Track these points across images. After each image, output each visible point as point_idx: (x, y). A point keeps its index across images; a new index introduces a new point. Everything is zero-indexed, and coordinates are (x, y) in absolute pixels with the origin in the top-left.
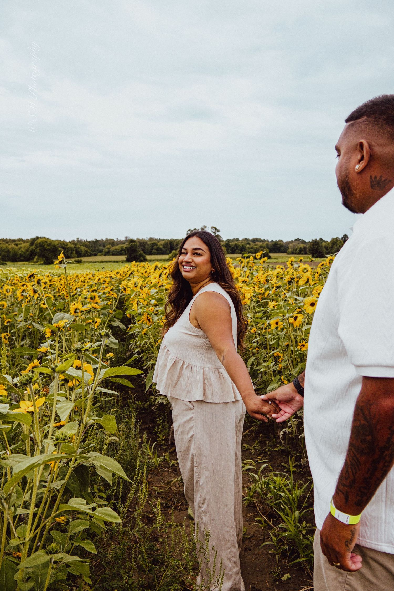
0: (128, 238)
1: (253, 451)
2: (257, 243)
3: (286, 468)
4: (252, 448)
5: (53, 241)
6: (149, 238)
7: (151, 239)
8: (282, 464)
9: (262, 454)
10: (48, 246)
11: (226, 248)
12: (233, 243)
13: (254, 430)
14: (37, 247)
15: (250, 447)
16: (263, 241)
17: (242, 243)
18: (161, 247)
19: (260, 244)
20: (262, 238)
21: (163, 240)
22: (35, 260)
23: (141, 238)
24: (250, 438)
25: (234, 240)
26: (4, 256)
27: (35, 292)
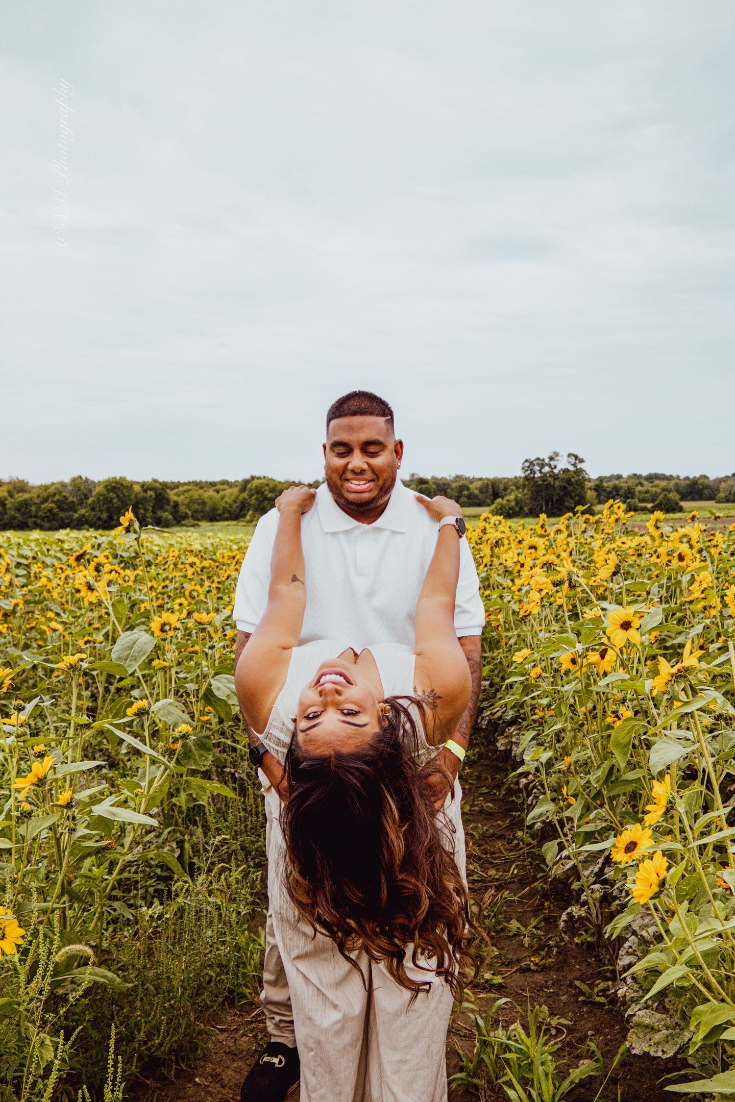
0: (416, 477)
1: (527, 939)
2: (656, 482)
3: (584, 994)
5: (280, 483)
6: (454, 475)
7: (458, 478)
8: (577, 983)
9: (543, 950)
10: (271, 491)
11: (595, 494)
12: (611, 484)
13: (539, 889)
14: (252, 495)
16: (669, 478)
17: (627, 482)
18: (476, 492)
19: (663, 484)
20: (668, 474)
21: (481, 479)
22: (248, 517)
23: (439, 476)
25: (611, 478)
26: (196, 511)
27: (90, 588)
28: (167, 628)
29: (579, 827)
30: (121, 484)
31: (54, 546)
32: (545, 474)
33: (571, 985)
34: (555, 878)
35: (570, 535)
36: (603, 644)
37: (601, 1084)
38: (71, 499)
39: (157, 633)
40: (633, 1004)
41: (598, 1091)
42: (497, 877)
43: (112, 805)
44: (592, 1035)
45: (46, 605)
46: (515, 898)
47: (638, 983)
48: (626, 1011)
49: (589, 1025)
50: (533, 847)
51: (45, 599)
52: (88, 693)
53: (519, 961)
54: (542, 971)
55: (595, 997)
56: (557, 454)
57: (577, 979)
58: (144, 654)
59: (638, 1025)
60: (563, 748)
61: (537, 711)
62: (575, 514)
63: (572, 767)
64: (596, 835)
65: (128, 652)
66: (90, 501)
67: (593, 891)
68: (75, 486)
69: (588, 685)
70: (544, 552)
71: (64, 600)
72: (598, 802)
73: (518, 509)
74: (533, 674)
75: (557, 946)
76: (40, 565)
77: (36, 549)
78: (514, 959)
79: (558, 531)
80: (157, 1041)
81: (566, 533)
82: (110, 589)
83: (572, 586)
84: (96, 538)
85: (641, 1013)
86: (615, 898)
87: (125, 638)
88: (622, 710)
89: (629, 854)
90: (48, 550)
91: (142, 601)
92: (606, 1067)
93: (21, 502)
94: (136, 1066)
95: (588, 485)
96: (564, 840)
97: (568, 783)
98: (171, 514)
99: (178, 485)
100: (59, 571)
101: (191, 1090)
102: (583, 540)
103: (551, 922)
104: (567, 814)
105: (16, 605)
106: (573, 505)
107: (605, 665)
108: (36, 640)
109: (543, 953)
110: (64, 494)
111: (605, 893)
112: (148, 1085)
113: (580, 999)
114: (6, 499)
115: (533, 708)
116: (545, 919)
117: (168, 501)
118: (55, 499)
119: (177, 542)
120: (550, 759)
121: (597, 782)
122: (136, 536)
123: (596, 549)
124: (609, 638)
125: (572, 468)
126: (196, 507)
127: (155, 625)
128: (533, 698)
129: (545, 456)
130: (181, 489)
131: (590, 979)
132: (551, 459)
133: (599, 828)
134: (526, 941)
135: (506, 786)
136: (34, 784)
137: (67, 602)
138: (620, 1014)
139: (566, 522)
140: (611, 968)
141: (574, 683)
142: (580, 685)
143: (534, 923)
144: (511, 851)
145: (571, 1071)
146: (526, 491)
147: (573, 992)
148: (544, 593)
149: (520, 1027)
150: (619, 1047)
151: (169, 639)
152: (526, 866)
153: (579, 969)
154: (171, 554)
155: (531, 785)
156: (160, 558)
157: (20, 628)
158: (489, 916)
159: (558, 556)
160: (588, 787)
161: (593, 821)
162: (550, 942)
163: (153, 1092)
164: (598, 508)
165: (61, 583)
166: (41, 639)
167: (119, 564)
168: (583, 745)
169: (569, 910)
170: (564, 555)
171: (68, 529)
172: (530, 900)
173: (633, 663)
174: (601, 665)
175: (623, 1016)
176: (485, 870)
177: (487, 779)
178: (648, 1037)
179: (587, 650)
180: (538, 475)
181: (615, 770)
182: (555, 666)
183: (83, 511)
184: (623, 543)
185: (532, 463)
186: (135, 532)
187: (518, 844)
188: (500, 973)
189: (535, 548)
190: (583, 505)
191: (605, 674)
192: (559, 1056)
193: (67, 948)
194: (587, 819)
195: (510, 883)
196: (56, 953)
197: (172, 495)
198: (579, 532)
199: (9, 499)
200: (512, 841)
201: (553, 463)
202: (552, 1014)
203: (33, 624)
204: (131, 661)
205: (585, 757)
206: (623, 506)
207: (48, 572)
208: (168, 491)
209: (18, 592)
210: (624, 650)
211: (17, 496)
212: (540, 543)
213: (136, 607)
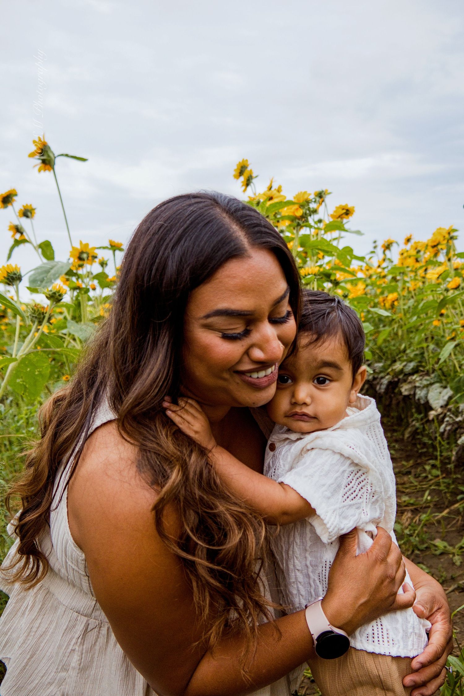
4: (456, 551)
15: (450, 548)
24: (452, 527)
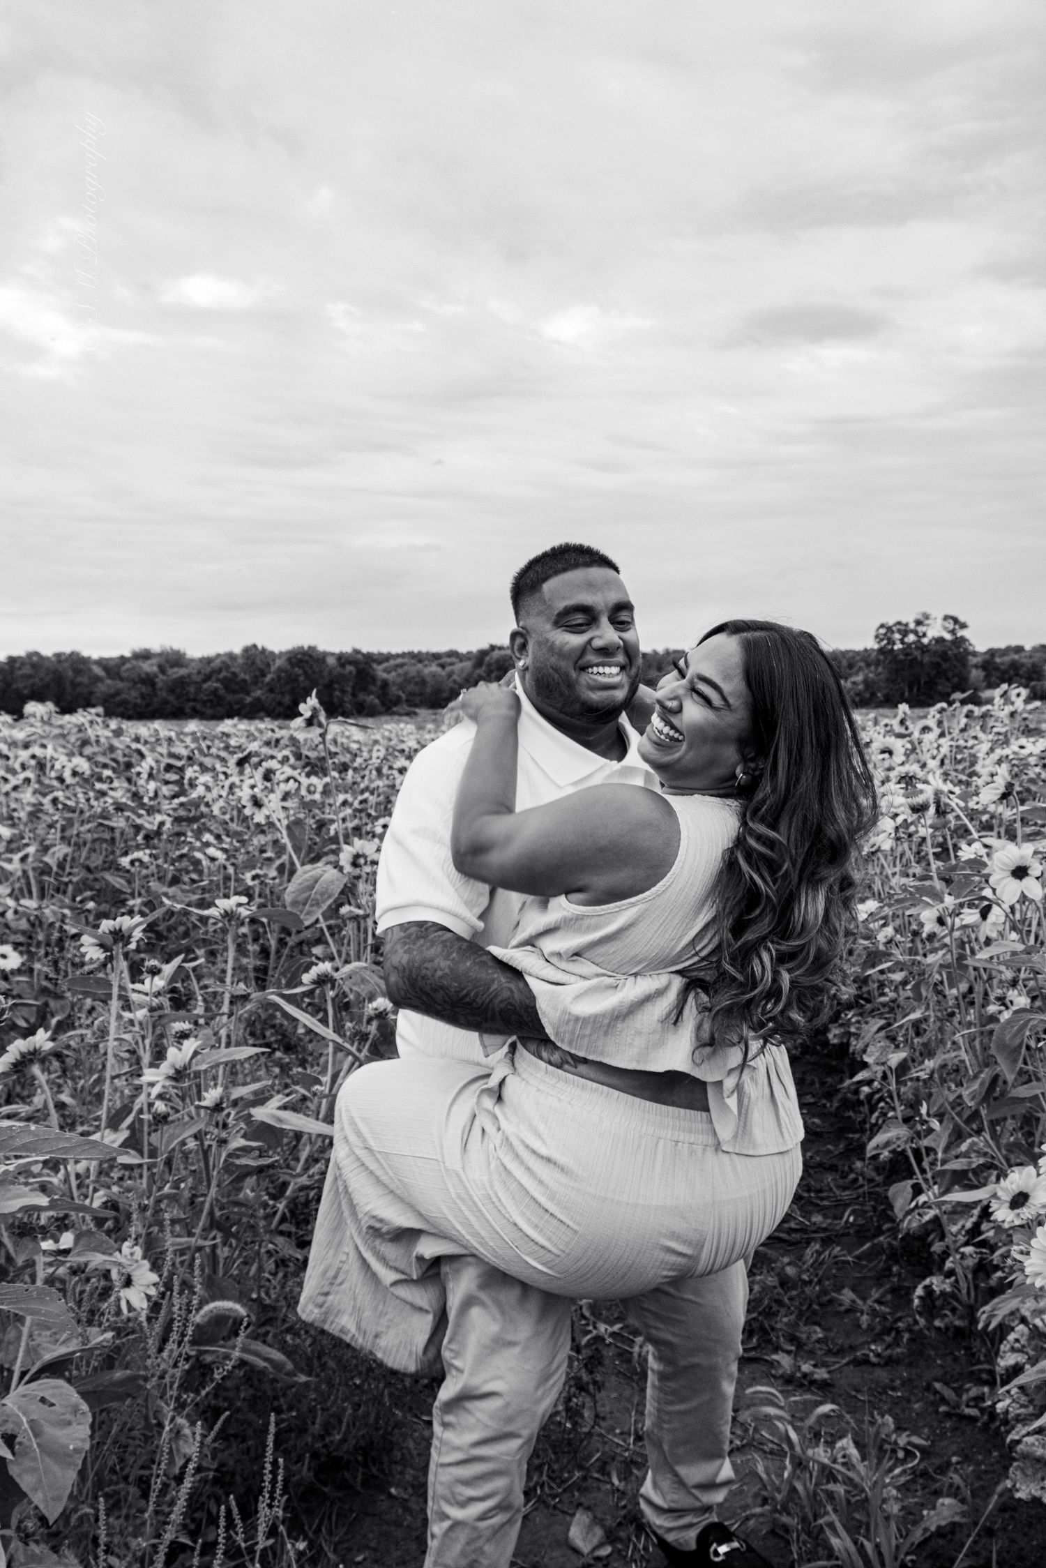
1: (865, 1317)
3: (947, 1403)
8: (938, 1386)
9: (889, 1334)
11: (983, 673)
12: (1007, 659)
13: (885, 1246)
14: (492, 671)
17: (1031, 657)
25: (1008, 650)
26: (412, 694)
27: (257, 803)
28: (362, 861)
29: (944, 1162)
30: (311, 656)
31: (217, 742)
32: (909, 645)
33: (929, 1388)
34: (907, 1234)
35: (942, 735)
36: (985, 898)
37: (969, 1536)
38: (242, 676)
39: (348, 868)
40: (1019, 1426)
41: (963, 1545)
42: (824, 1226)
43: (279, 1108)
44: (958, 1463)
45: (204, 824)
46: (849, 1258)
47: (1027, 1395)
48: (1008, 1432)
49: (954, 1448)
50: (878, 1185)
51: (202, 815)
52: (257, 948)
53: (853, 1348)
54: (886, 1364)
55: (963, 1407)
56: (927, 617)
57: (937, 1380)
58: (329, 897)
59: (1026, 1456)
60: (924, 1045)
61: (887, 990)
62: (950, 704)
63: (936, 1075)
64: (970, 1175)
65: (307, 894)
66: (268, 678)
67: (963, 1256)
68: (248, 658)
69: (962, 957)
70: (903, 758)
71: (227, 817)
72: (974, 1126)
73: (867, 695)
74: (881, 937)
75: (909, 1330)
76: (196, 768)
77: (193, 746)
78: (846, 1346)
79: (926, 729)
80: (338, 1437)
81: (937, 731)
82: (286, 804)
83: (941, 812)
84: (273, 731)
85: (1029, 1439)
86: (997, 1268)
87: (305, 872)
88: (1012, 994)
89: (1017, 1211)
90: (209, 747)
91: (332, 821)
92: (977, 1511)
93: (175, 680)
94: (309, 1469)
95: (973, 660)
96: (921, 1181)
97: (930, 1095)
98: (378, 697)
99: (388, 657)
100: (222, 777)
101: (384, 1505)
102: (961, 743)
103: (901, 1295)
104: (925, 1142)
105: (162, 824)
106: (949, 690)
107: (988, 929)
108: (188, 872)
109: (888, 1339)
110: (233, 669)
111: (981, 1260)
112: (324, 1494)
113: (942, 1409)
114: (156, 676)
115: (882, 985)
116: (893, 1291)
117: (373, 679)
118: (221, 676)
119: (384, 737)
120: (905, 1060)
121: (973, 1099)
122: (320, 731)
123: (980, 755)
124: (994, 890)
125: (948, 637)
126: (411, 687)
127: (345, 857)
128: (882, 972)
129: (909, 619)
130: (392, 662)
131: (957, 1381)
132: (919, 623)
133: (974, 1166)
134: (865, 1320)
135: (840, 1096)
136: (169, 1078)
137: (232, 820)
138: (999, 1436)
139: (938, 716)
140: (986, 1366)
141: (941, 953)
142: (949, 956)
143: (875, 1294)
144: (845, 1188)
145: (925, 1512)
146: (880, 669)
147: (932, 1397)
148: (900, 820)
149: (851, 1444)
150: (997, 1484)
151: (364, 876)
152: (866, 1212)
153: (941, 1366)
154: (375, 754)
155: (877, 1096)
156: (359, 760)
157: (166, 854)
158: (810, 1282)
159: (924, 766)
160: (959, 1105)
161: (966, 1155)
162: (900, 1324)
163: (332, 1503)
164: (986, 694)
165: (224, 793)
166: (195, 871)
167: (304, 767)
168: (954, 1043)
169: (927, 1282)
170: (933, 764)
171: (236, 719)
172: (870, 1261)
173: (1030, 925)
174: (982, 928)
175: (1004, 1440)
176: (807, 1215)
177: (813, 1083)
178: (1039, 1475)
179: (961, 905)
180: (898, 646)
181: (1000, 1082)
182: (914, 927)
183: (258, 693)
184: (1022, 747)
185: (889, 629)
186: (320, 725)
187: (856, 1180)
188: (825, 1365)
189: (890, 753)
190: (963, 691)
191: (988, 942)
192: (908, 1490)
193: (212, 1305)
194: (958, 1151)
195: (843, 1235)
196: (198, 1310)
197: (380, 671)
198: (956, 732)
199: (161, 676)
200: (848, 1174)
201: (921, 629)
202: (899, 1429)
203: (185, 851)
204: (312, 905)
205: (956, 1061)
206: (1024, 692)
207: (206, 778)
208: (375, 666)
209: (166, 806)
210: (1017, 906)
211: (170, 671)
212: (899, 746)
213: (324, 830)
